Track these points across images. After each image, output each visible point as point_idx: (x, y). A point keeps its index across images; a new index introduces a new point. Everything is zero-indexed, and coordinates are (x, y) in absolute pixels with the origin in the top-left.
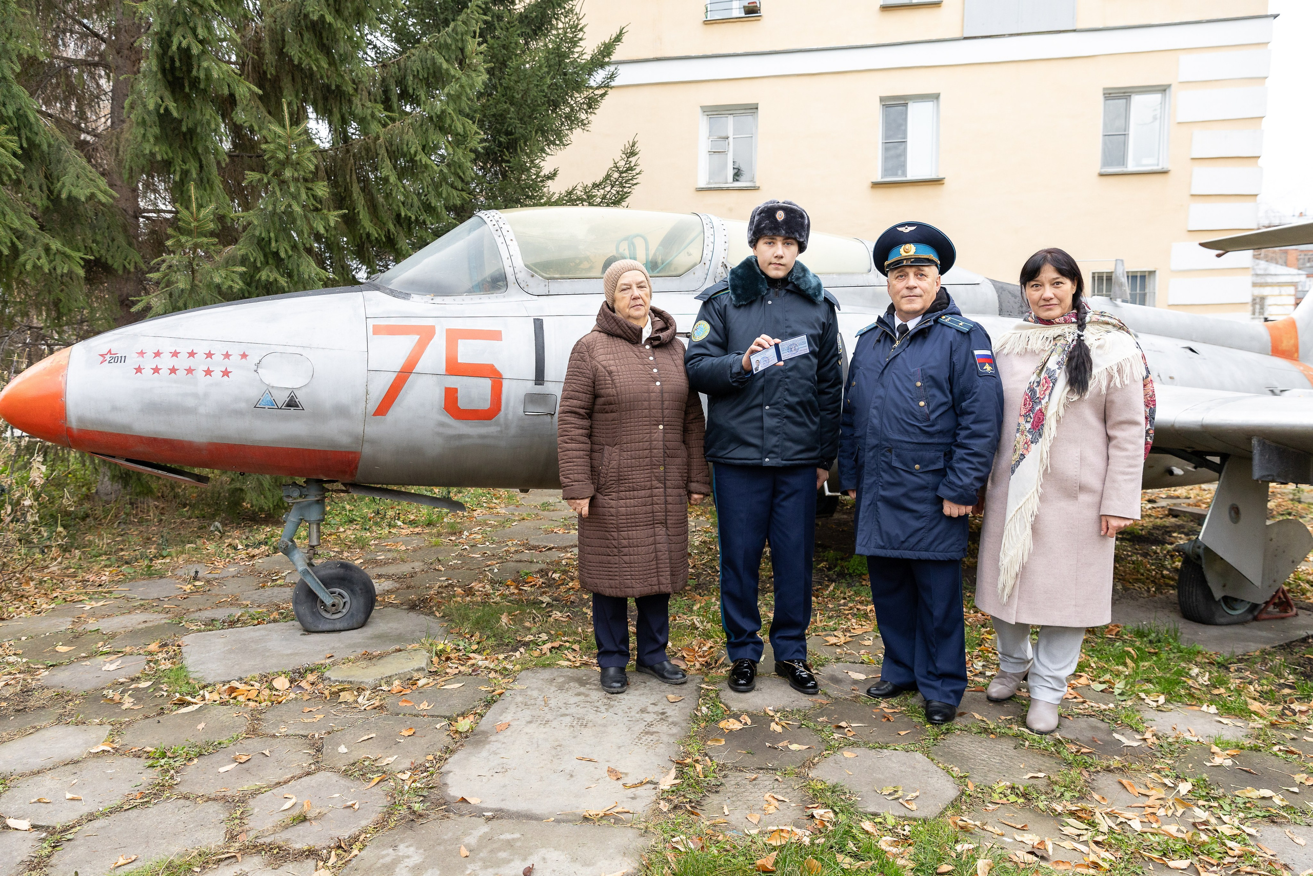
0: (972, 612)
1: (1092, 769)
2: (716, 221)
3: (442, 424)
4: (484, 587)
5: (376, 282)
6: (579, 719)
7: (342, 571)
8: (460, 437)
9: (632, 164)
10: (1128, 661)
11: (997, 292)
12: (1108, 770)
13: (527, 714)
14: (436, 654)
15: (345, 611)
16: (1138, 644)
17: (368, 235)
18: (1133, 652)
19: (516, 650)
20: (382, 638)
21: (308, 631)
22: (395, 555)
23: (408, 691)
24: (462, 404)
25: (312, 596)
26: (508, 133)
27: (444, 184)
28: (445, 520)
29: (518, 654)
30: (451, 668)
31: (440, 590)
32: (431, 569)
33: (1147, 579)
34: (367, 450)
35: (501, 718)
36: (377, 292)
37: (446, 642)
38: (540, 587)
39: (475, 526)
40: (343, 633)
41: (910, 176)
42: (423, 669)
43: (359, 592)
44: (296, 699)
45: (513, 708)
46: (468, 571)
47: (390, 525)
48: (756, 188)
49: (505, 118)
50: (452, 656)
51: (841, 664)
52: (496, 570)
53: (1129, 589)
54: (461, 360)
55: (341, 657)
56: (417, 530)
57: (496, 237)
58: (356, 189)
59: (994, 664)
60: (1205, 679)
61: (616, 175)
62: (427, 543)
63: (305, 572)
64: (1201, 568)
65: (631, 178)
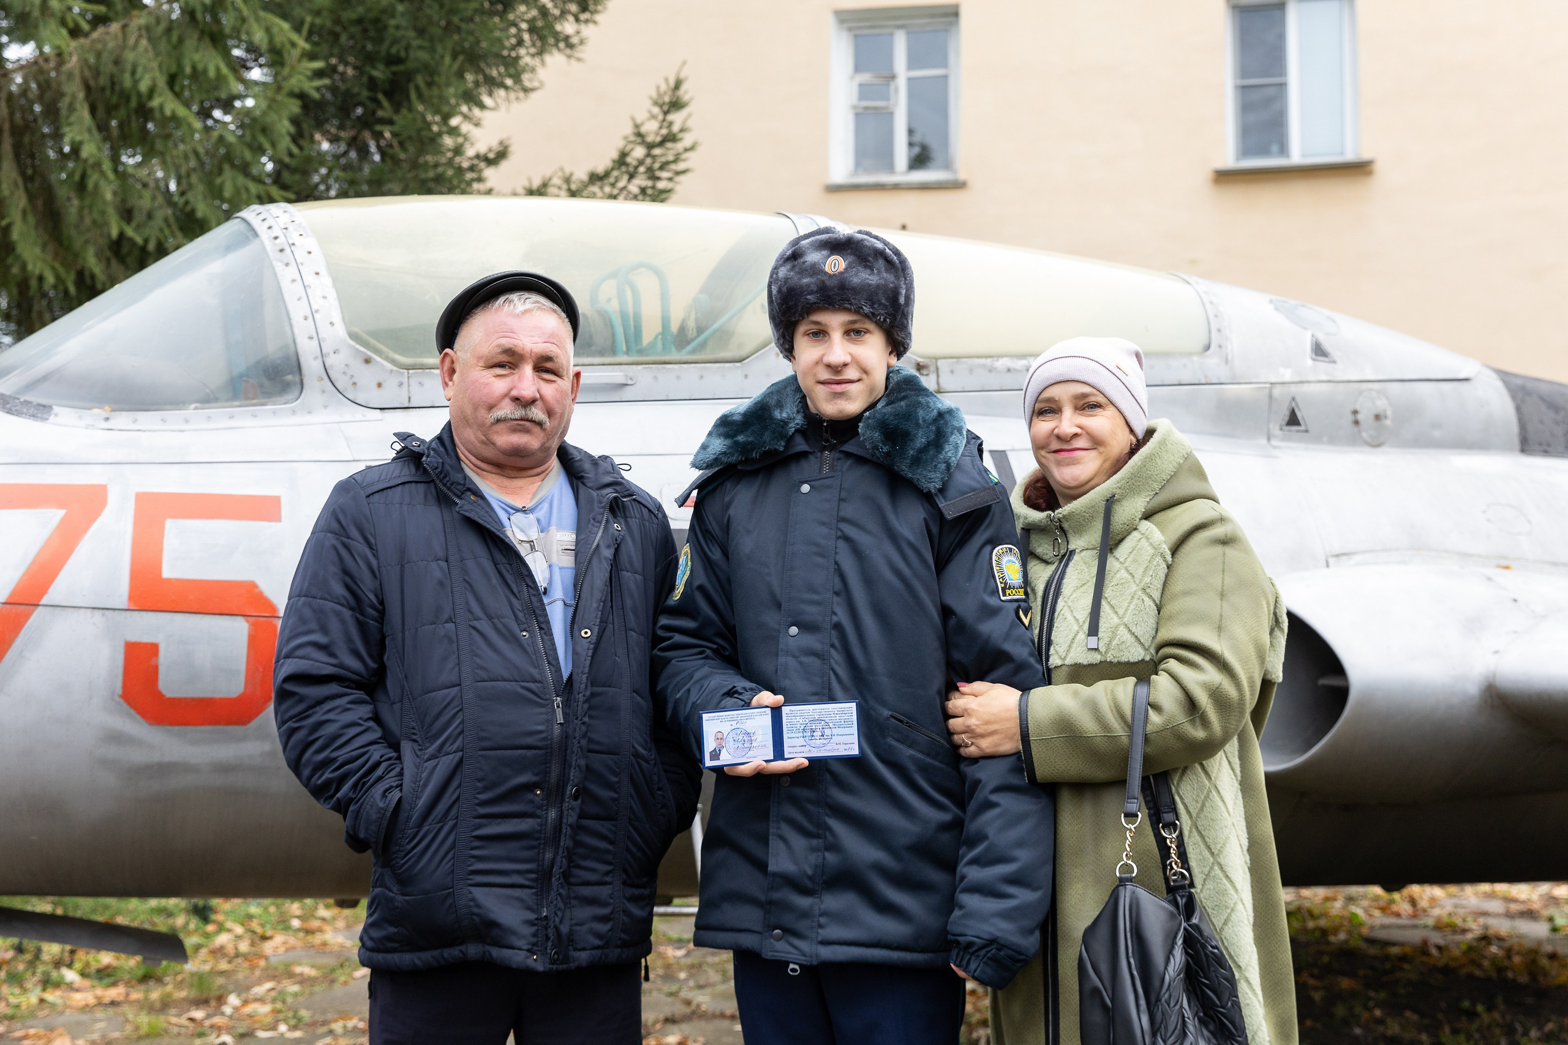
3: (116, 738)
8: (163, 769)
9: (676, 128)
11: (1514, 397)
24: (170, 684)
26: (392, 60)
27: (226, 167)
39: (259, 982)
41: (1297, 156)
48: (958, 185)
49: (385, 27)
54: (169, 571)
57: (279, 266)
61: (639, 152)
62: (129, 1028)
65: (671, 158)
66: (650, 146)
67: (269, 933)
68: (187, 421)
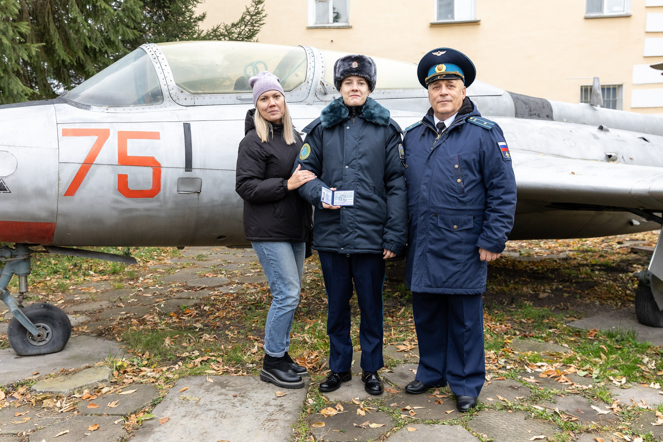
0: (498, 324)
1: (577, 431)
2: (316, 51)
3: (116, 201)
4: (153, 318)
5: (64, 97)
6: (220, 412)
7: (45, 310)
8: (130, 210)
9: (260, 10)
10: (602, 355)
11: (514, 101)
12: (588, 431)
13: (182, 410)
14: (116, 369)
15: (48, 340)
16: (608, 342)
17: (63, 61)
18: (605, 348)
19: (175, 363)
20: (76, 358)
21: (20, 355)
22: (88, 296)
23: (95, 397)
24: (132, 186)
25: (22, 329)
27: (120, 24)
28: (126, 269)
29: (177, 367)
30: (127, 378)
31: (121, 321)
32: (114, 306)
33: (616, 297)
34: (60, 221)
35: (163, 414)
36: (65, 105)
37: (124, 359)
38: (195, 317)
39: (148, 273)
40: (47, 356)
41: (457, 18)
42: (106, 381)
43: (59, 325)
44: (10, 407)
45: (172, 407)
46: (142, 307)
47: (84, 275)
48: (349, 27)
50: (128, 370)
51: (407, 365)
52: (162, 306)
53: (604, 304)
54: (130, 153)
55: (45, 373)
56: (105, 277)
57: (154, 63)
58: (52, 28)
59: (512, 360)
60: (652, 365)
61: (248, 18)
62: (112, 287)
63: (16, 312)
64: (650, 289)
65: (259, 19)
66: (252, 16)
67: (148, 261)
68: (131, 110)
